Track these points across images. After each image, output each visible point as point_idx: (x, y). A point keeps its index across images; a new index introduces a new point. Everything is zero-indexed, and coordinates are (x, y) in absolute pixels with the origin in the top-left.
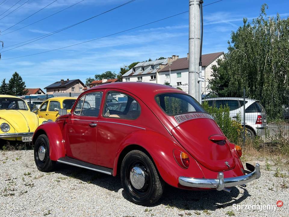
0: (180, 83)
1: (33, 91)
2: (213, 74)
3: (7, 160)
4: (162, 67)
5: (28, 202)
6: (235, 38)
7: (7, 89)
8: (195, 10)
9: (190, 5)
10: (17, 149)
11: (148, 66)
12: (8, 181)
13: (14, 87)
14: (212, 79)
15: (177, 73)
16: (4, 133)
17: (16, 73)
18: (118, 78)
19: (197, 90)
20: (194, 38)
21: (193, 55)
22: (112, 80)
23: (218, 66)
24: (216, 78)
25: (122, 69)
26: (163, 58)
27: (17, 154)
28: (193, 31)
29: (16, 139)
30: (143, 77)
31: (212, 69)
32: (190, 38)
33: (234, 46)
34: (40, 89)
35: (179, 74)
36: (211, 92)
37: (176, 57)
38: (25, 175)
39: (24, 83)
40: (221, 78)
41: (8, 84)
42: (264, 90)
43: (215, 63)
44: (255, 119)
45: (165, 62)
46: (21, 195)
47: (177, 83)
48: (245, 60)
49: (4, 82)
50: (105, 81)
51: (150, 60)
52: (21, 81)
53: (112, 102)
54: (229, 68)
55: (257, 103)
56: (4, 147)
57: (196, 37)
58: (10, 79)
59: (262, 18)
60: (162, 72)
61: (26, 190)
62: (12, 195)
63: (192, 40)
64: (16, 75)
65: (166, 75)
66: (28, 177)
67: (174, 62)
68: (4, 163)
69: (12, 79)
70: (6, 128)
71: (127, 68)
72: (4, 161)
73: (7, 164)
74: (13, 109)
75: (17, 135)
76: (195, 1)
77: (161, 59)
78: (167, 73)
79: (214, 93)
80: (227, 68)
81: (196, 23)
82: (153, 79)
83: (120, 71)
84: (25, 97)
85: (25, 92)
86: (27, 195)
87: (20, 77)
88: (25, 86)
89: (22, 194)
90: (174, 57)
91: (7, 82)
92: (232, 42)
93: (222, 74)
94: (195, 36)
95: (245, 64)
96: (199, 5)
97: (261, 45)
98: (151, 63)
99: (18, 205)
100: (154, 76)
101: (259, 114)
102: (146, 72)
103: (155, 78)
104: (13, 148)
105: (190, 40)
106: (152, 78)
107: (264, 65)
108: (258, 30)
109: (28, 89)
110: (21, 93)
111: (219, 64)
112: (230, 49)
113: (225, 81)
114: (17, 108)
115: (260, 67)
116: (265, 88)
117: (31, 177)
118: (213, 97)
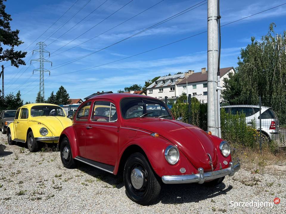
0: (196, 93)
1: (75, 101)
2: (224, 85)
3: (43, 161)
4: (180, 80)
5: (52, 208)
6: (244, 54)
7: (55, 100)
8: (213, 25)
9: (208, 21)
10: (54, 151)
11: (168, 80)
12: (39, 183)
13: (60, 98)
14: (224, 90)
15: (193, 85)
16: (43, 136)
17: (62, 87)
18: (143, 90)
19: (216, 98)
20: (212, 51)
21: (212, 66)
22: (138, 92)
23: (229, 79)
24: (227, 89)
25: (146, 83)
26: (181, 73)
27: (53, 155)
28: (212, 44)
29: (53, 142)
30: (164, 89)
31: (224, 81)
32: (209, 50)
33: (244, 61)
34: (81, 100)
35: (194, 86)
36: (223, 101)
37: (191, 72)
38: (56, 176)
39: (68, 95)
40: (232, 89)
41: (55, 96)
42: (273, 98)
43: (226, 76)
44: (268, 125)
45: (182, 76)
46: (47, 199)
47: (193, 93)
48: (255, 72)
49: (52, 94)
50: (132, 92)
51: (169, 75)
52: (66, 93)
53: (138, 109)
54: (240, 79)
55: (270, 110)
56: (42, 149)
57: (215, 49)
58: (57, 91)
59: (270, 35)
60: (179, 84)
61: (53, 194)
62: (39, 199)
63: (210, 52)
64: (62, 88)
65: (183, 87)
66: (58, 179)
67: (190, 76)
68: (40, 164)
69: (58, 91)
70: (45, 132)
71: (150, 82)
72: (40, 162)
73: (42, 166)
74: (52, 115)
75: (54, 138)
76: (213, 17)
77: (179, 73)
78: (184, 85)
79: (226, 101)
80: (239, 79)
81: (214, 37)
82: (173, 90)
83: (145, 84)
84: (68, 106)
85: (68, 102)
86: (53, 199)
87: (65, 90)
88: (69, 97)
89: (49, 198)
90: (190, 72)
91: (55, 94)
92: (241, 58)
93: (233, 85)
94: (213, 49)
95: (256, 76)
96: (217, 21)
97: (270, 58)
98: (170, 77)
99: (42, 211)
100: (173, 88)
101: (273, 120)
102: (166, 85)
103: (174, 89)
104: (50, 150)
105: (209, 52)
106: (171, 90)
107: (273, 76)
108: (266, 46)
109: (71, 100)
110: (66, 103)
111: (230, 77)
112: (240, 63)
113: (235, 91)
114: (56, 114)
115: (269, 79)
116: (273, 97)
117: (60, 179)
118: (225, 105)
